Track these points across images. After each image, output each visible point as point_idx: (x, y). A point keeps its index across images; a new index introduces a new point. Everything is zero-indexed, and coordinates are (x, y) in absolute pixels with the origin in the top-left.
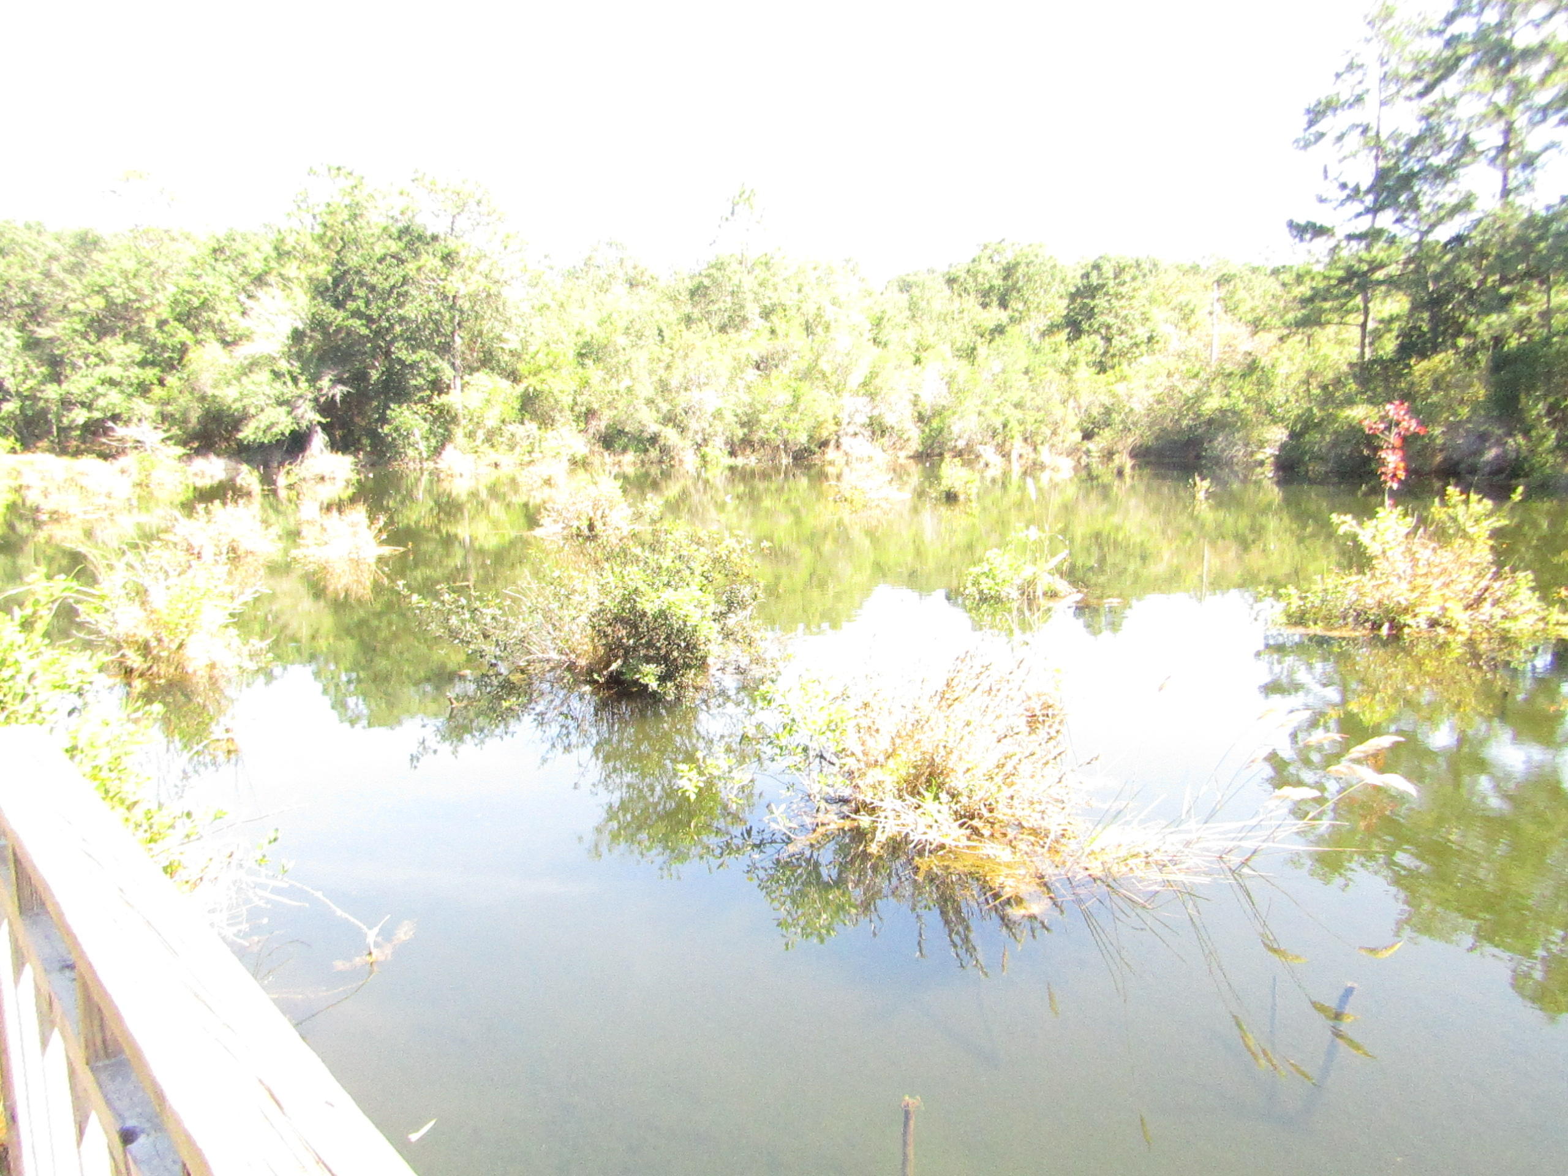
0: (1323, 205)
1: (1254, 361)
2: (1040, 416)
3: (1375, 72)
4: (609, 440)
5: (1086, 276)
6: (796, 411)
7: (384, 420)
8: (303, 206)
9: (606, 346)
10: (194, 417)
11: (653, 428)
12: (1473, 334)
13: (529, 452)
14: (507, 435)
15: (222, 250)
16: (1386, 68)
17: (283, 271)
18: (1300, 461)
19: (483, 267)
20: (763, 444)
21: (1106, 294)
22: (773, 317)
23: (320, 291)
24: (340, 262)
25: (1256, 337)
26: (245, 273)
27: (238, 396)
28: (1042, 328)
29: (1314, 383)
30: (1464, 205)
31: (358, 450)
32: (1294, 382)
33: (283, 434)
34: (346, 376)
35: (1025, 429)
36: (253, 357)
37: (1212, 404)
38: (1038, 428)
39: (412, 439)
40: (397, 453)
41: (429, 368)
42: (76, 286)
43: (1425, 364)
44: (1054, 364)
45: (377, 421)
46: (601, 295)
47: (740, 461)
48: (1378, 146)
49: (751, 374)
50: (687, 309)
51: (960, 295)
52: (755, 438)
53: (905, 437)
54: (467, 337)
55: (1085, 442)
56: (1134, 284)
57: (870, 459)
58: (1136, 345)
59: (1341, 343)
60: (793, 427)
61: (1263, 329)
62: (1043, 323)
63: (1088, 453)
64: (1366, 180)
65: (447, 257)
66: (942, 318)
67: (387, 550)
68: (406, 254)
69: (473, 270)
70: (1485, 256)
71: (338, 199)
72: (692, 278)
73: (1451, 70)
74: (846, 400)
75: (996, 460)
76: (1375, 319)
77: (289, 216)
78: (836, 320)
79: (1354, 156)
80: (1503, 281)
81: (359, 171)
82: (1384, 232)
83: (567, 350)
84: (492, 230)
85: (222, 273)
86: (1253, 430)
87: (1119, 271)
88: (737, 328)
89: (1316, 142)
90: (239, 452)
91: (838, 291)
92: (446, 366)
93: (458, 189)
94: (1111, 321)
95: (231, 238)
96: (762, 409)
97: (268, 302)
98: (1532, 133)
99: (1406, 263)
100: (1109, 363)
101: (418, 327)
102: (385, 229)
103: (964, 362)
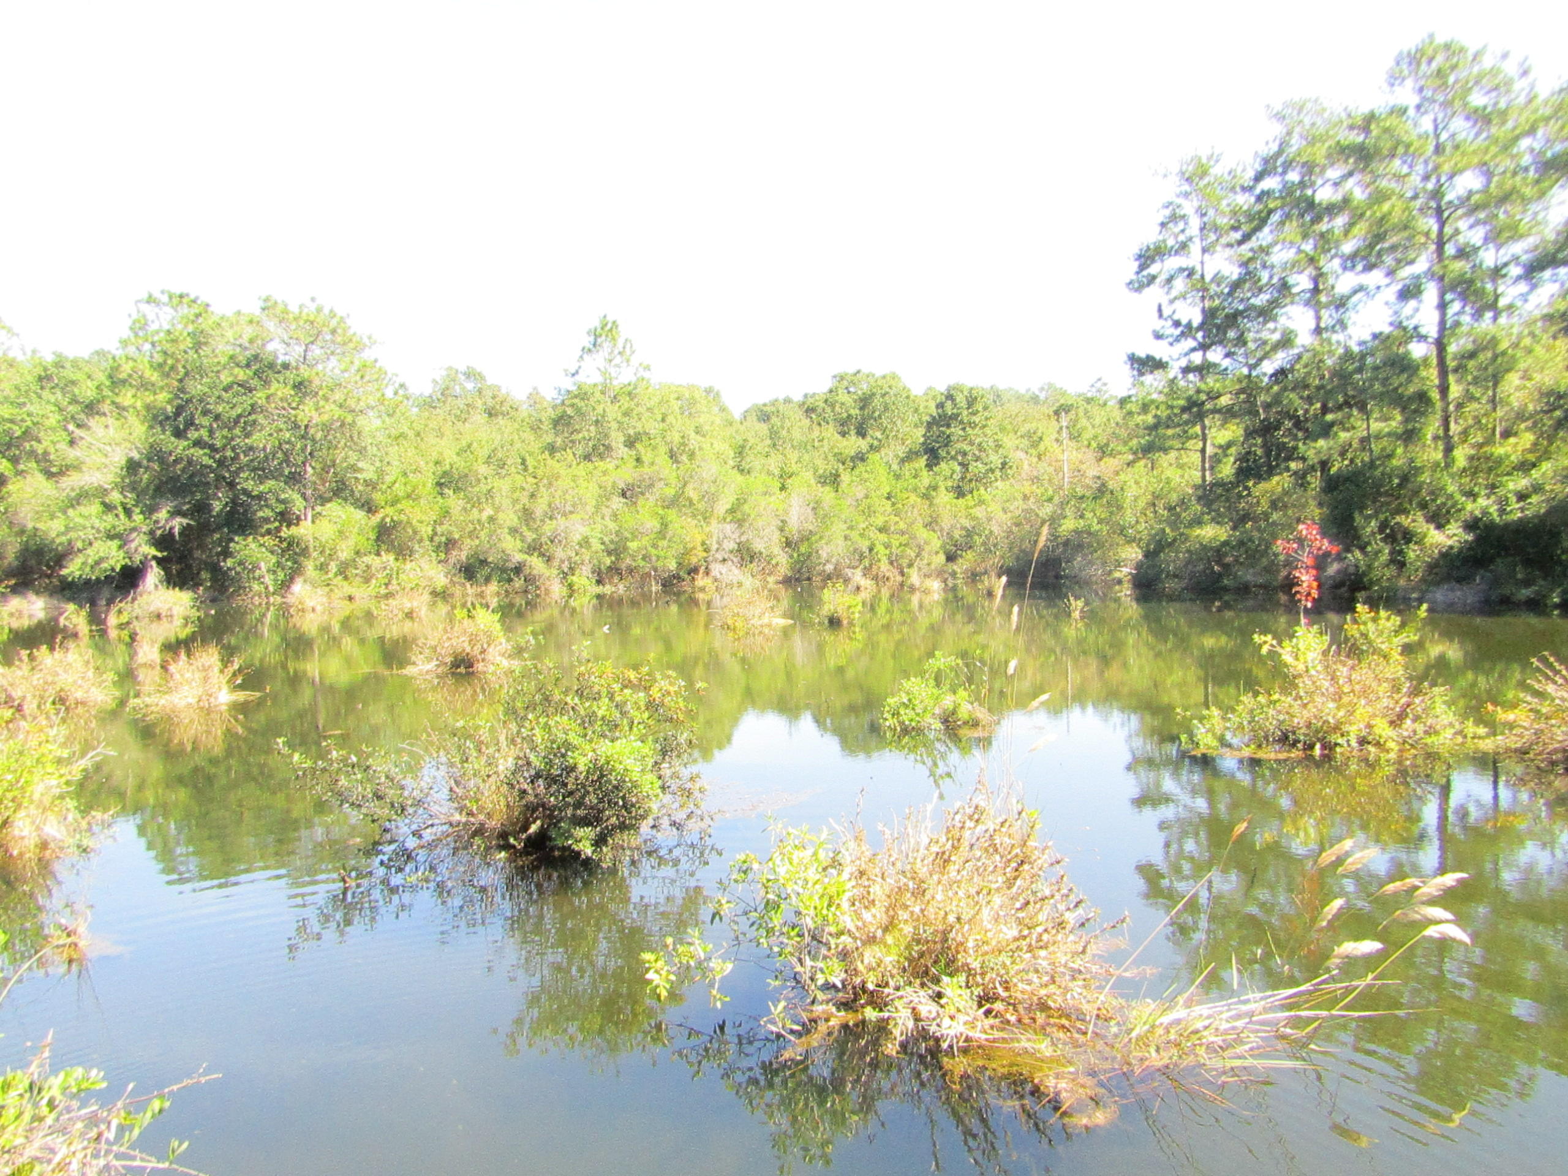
0: (1160, 342)
1: (1103, 485)
2: (904, 539)
3: (1195, 223)
4: (469, 571)
5: (941, 405)
6: (664, 538)
7: (226, 554)
8: (141, 334)
9: (466, 476)
10: (11, 552)
11: (519, 557)
12: (1304, 459)
13: (386, 585)
14: (363, 567)
15: (49, 378)
16: (1205, 219)
17: (118, 400)
18: (1157, 579)
19: (338, 396)
20: (631, 571)
21: (961, 422)
22: (638, 445)
23: (158, 419)
24: (182, 390)
25: (1102, 463)
26: (74, 401)
27: (62, 529)
28: (902, 455)
29: (1161, 504)
30: (1286, 341)
31: (197, 585)
32: (1141, 503)
33: (113, 570)
34: (185, 508)
35: (891, 553)
36: (81, 488)
37: (1069, 525)
38: (903, 551)
39: (257, 573)
40: (240, 587)
41: (278, 500)
43: (1263, 486)
44: (915, 490)
45: (218, 554)
46: (459, 425)
47: (608, 589)
48: (1205, 289)
49: (617, 502)
50: (549, 438)
51: (820, 424)
52: (623, 566)
53: (774, 562)
54: (318, 466)
55: (950, 564)
56: (986, 414)
57: (740, 585)
58: (992, 471)
59: (1181, 467)
60: (662, 553)
61: (1111, 455)
62: (901, 452)
63: (954, 574)
64: (1197, 319)
65: (299, 386)
66: (803, 446)
67: (241, 696)
68: (254, 383)
69: (327, 399)
70: (1307, 387)
71: (180, 327)
72: (554, 407)
73: (1263, 222)
74: (714, 527)
75: (866, 583)
76: (1213, 445)
77: (124, 343)
78: (701, 449)
79: (1184, 297)
80: (1325, 410)
81: (204, 298)
82: (1215, 365)
83: (426, 481)
84: (347, 359)
85: (48, 402)
86: (1109, 550)
87: (971, 401)
88: (601, 457)
89: (1148, 285)
90: (63, 589)
91: (701, 420)
92: (296, 497)
93: (312, 318)
94: (967, 448)
95: (59, 365)
96: (629, 536)
97: (100, 432)
98: (1342, 278)
99: (1238, 394)
100: (967, 488)
101: (266, 457)
102: (232, 357)
103: (827, 488)
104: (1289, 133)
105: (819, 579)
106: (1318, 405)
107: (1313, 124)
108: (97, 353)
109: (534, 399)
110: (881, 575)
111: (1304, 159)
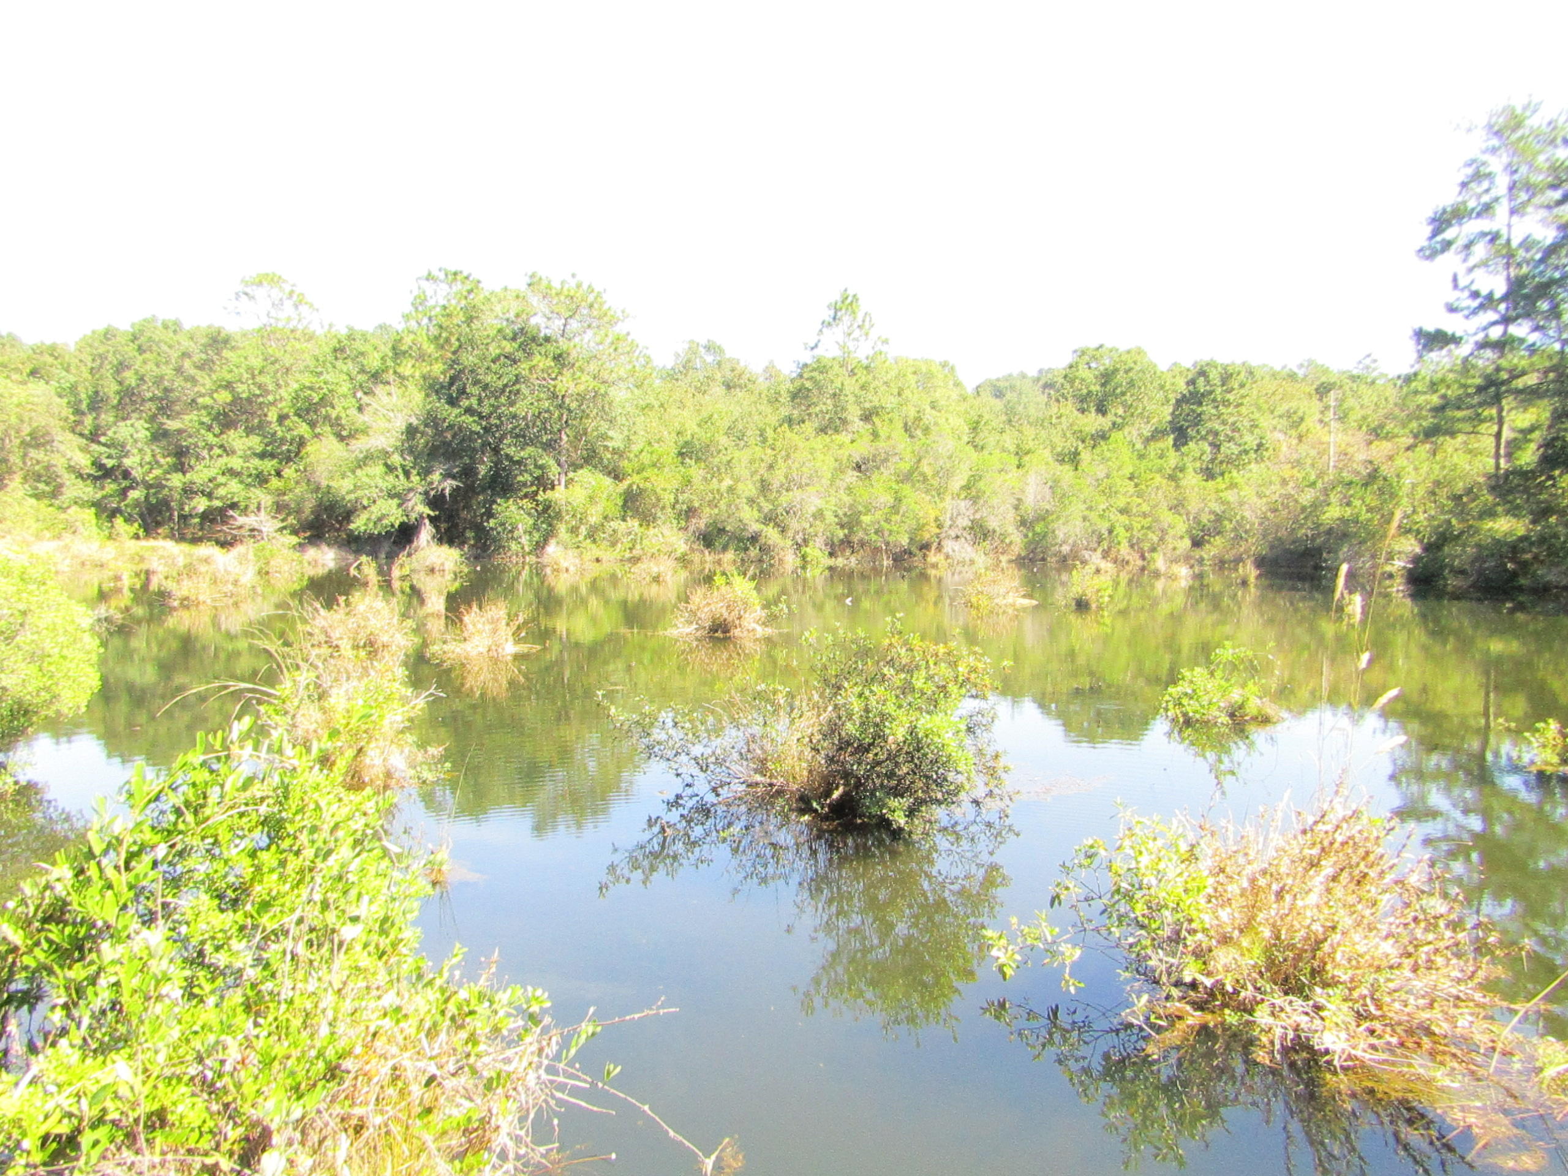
0: (1454, 315)
1: (1375, 470)
2: (1146, 522)
3: (1502, 183)
4: (709, 539)
5: (1192, 382)
6: (897, 513)
7: (490, 514)
8: (420, 308)
9: (707, 446)
10: (308, 507)
11: (755, 527)
13: (631, 549)
14: (609, 531)
15: (342, 350)
16: (1516, 177)
17: (400, 370)
18: (1437, 574)
19: (593, 367)
20: (862, 544)
21: (1214, 400)
22: (874, 419)
23: (434, 388)
24: (456, 361)
25: (1374, 446)
26: (362, 371)
27: (352, 487)
28: (1147, 434)
29: (1443, 493)
31: (463, 543)
32: (1421, 492)
33: (392, 526)
34: (455, 471)
35: (1132, 536)
36: (368, 450)
37: (1333, 513)
38: (1145, 535)
39: (516, 534)
40: (500, 546)
41: (536, 466)
42: (206, 381)
44: (1160, 470)
45: (482, 515)
46: (699, 396)
47: (840, 562)
48: (1510, 255)
49: (851, 476)
50: (787, 411)
51: (1058, 401)
52: (855, 539)
53: (1007, 541)
54: (572, 434)
55: (1196, 550)
56: (1242, 391)
57: (972, 562)
58: (1246, 452)
59: (1470, 452)
60: (895, 528)
61: (1385, 438)
62: (1147, 431)
63: (1201, 561)
64: (1500, 287)
65: (557, 358)
66: (1040, 423)
67: (523, 648)
68: (520, 354)
69: (582, 370)
71: (454, 302)
72: (792, 381)
74: (948, 503)
75: (1107, 566)
76: (1513, 430)
77: (406, 317)
78: (936, 424)
79: (1484, 264)
81: (475, 276)
82: (1522, 341)
83: (669, 449)
84: (602, 333)
85: (341, 371)
86: (1381, 541)
87: (1226, 377)
88: (836, 431)
89: (1443, 251)
90: (349, 542)
91: (937, 395)
92: (552, 462)
93: (572, 293)
94: (1219, 428)
95: (351, 338)
96: (863, 510)
97: (385, 400)
99: (1546, 372)
100: (1217, 470)
101: (527, 425)
102: (500, 331)
103: (1067, 467)
105: (1054, 559)
108: (381, 327)
109: (770, 372)
110: (1120, 558)
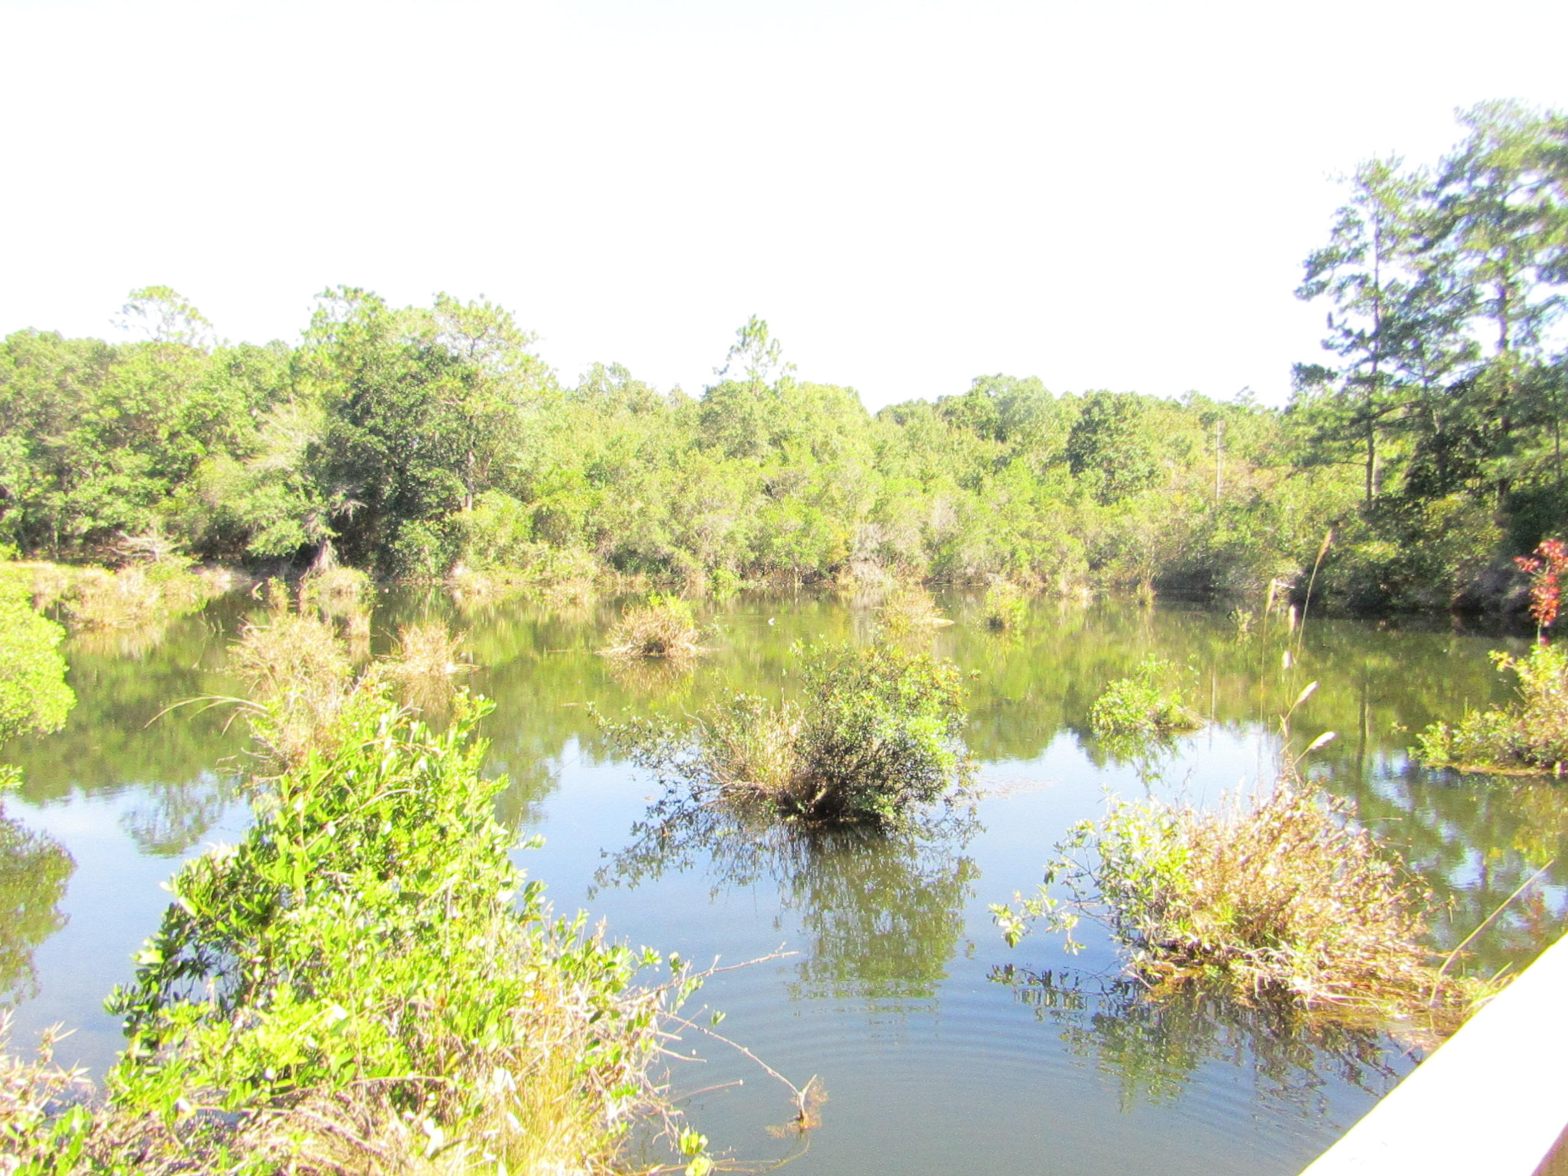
0: (1329, 352)
1: (1258, 497)
2: (1047, 545)
3: (1370, 230)
4: (620, 561)
5: (1087, 411)
6: (808, 536)
7: (394, 536)
8: (320, 326)
9: (617, 469)
10: (201, 527)
11: (667, 549)
12: (1481, 476)
13: (541, 571)
14: (518, 553)
15: (238, 366)
16: (1382, 226)
17: (299, 388)
19: (502, 388)
20: (773, 566)
21: (1108, 429)
22: (784, 444)
23: (335, 406)
24: (359, 380)
25: (1257, 474)
26: (258, 388)
27: (250, 507)
28: (1045, 460)
29: (1320, 518)
30: (1468, 353)
31: (367, 564)
32: (1300, 518)
33: (293, 547)
34: (359, 491)
35: (1033, 559)
36: (267, 470)
37: (1221, 537)
38: (1046, 557)
39: (422, 556)
40: (406, 568)
41: (443, 487)
42: (90, 397)
43: (1437, 503)
44: (1059, 496)
45: (387, 536)
46: (605, 419)
47: (751, 584)
48: (1378, 298)
49: (761, 499)
50: (697, 434)
51: (959, 427)
52: (766, 561)
53: (914, 563)
54: (479, 455)
55: (1094, 572)
56: (1135, 421)
57: (880, 584)
58: (1138, 479)
59: (1342, 480)
60: (806, 551)
61: (1267, 466)
62: (1045, 458)
63: (1099, 583)
64: (1370, 328)
65: (466, 378)
66: (942, 449)
67: (463, 668)
68: (426, 374)
69: (491, 391)
70: (1489, 401)
71: (355, 320)
72: (701, 405)
73: (1447, 230)
74: (857, 526)
75: (1010, 588)
76: (1383, 459)
77: (305, 335)
78: (843, 449)
79: (1356, 305)
80: (1507, 426)
81: (379, 294)
82: (1390, 377)
83: (577, 470)
84: (511, 354)
85: (237, 389)
86: (1264, 563)
87: (1119, 407)
88: (746, 454)
89: (1318, 292)
90: (246, 565)
91: (844, 420)
92: (459, 483)
93: (481, 314)
94: (1113, 455)
95: (247, 353)
96: (773, 532)
97: (285, 418)
98: (1535, 288)
99: (1412, 407)
100: (1112, 496)
101: (434, 445)
102: (406, 350)
103: (970, 492)
104: (1480, 137)
105: (959, 581)
106: (1499, 421)
107: (1507, 128)
108: (273, 343)
109: (677, 396)
110: (1022, 580)
111: (1495, 165)
